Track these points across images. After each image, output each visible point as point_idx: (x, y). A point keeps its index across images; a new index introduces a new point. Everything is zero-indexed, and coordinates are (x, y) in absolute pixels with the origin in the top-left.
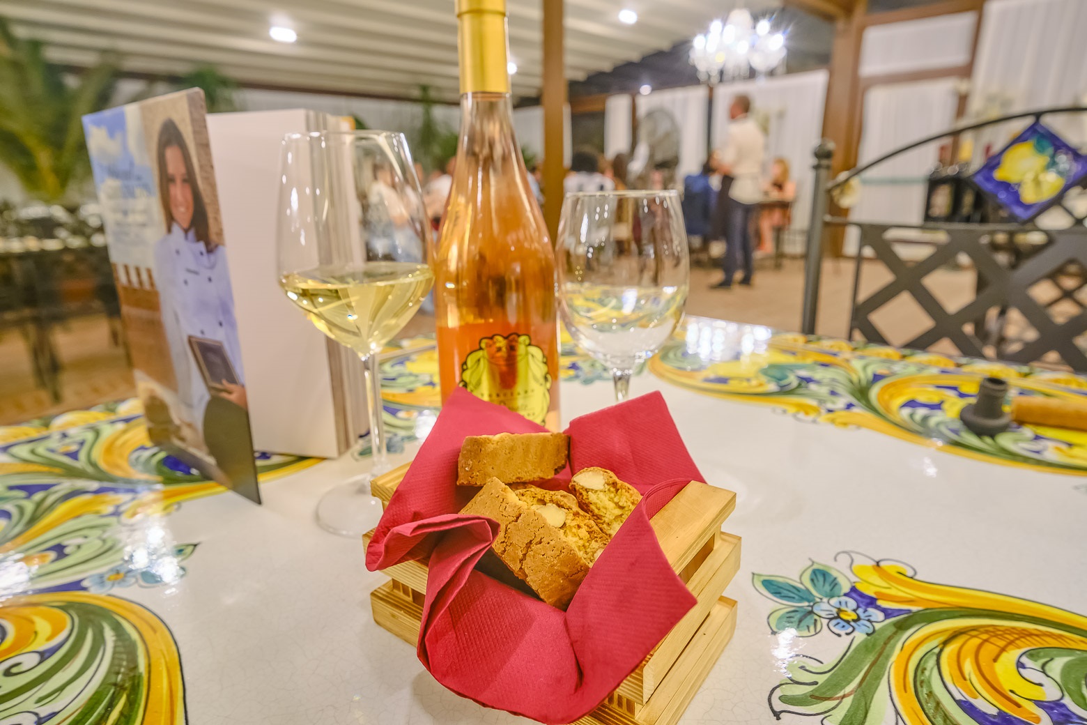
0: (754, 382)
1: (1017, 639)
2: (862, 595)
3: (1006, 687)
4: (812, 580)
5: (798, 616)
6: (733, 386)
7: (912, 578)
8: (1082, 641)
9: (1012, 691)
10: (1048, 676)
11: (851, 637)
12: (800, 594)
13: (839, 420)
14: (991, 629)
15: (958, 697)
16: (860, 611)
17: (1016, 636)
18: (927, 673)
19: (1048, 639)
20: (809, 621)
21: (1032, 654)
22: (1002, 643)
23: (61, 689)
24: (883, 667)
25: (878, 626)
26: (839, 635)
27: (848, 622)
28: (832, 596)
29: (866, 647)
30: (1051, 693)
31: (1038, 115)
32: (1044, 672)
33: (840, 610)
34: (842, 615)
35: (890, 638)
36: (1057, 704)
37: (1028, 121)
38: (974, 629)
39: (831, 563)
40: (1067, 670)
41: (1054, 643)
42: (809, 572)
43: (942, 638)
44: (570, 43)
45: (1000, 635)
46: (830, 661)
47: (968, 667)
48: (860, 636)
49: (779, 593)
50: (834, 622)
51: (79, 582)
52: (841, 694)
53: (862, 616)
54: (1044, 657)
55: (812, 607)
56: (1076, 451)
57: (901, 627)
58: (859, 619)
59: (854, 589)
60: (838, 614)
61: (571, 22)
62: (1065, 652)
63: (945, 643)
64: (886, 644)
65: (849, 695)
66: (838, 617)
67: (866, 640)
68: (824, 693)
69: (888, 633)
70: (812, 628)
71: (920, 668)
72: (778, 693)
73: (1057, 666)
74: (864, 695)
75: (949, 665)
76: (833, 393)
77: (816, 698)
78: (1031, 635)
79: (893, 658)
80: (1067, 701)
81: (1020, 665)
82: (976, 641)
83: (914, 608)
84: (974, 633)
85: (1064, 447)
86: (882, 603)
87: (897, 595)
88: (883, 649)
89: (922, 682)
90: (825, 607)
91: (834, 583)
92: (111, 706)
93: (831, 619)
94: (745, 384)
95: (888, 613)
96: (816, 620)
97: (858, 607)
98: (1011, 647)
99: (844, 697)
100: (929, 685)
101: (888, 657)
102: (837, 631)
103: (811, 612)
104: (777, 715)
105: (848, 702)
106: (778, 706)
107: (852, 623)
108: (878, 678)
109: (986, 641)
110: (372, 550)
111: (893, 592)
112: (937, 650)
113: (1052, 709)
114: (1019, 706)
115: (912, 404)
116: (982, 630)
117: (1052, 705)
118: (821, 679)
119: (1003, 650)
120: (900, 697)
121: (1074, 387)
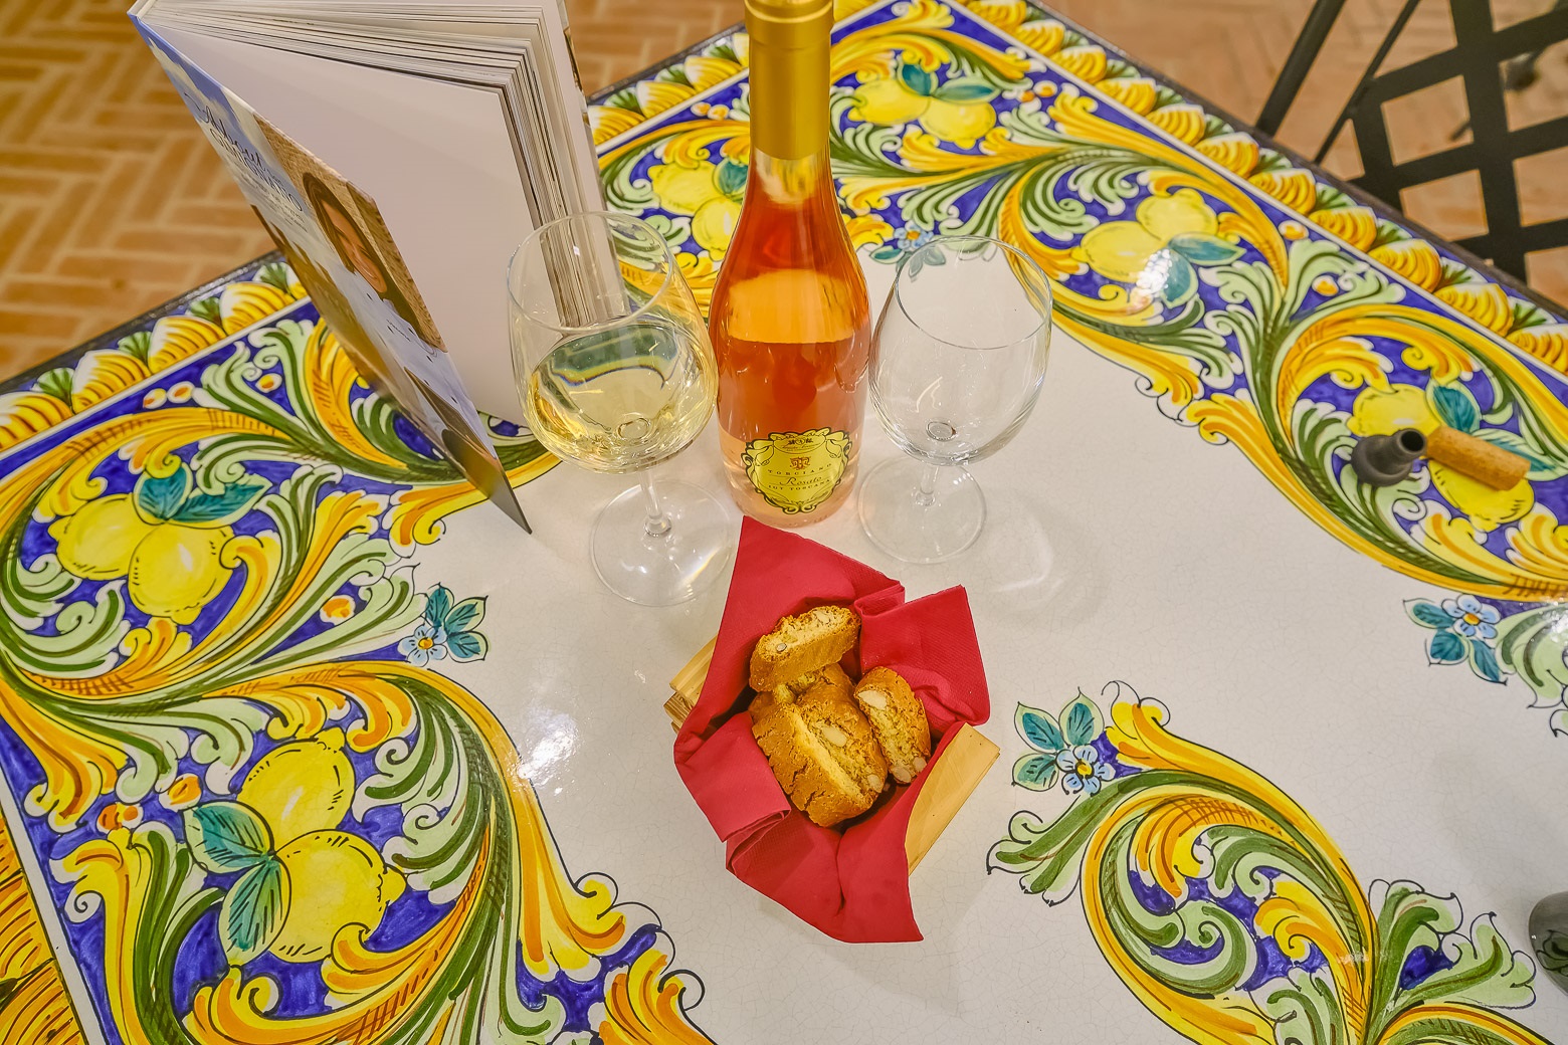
1: (1212, 813)
2: (1108, 746)
3: (1175, 861)
4: (1070, 719)
5: (1041, 765)
7: (1161, 727)
8: (1263, 821)
9: (1176, 867)
10: (1212, 854)
11: (1077, 796)
12: (1052, 737)
13: (1210, 419)
14: (1197, 800)
15: (1133, 869)
16: (1098, 764)
17: (1213, 810)
18: (1121, 841)
19: (1237, 816)
20: (1048, 773)
21: (1212, 832)
22: (1197, 817)
23: (440, 783)
24: (1088, 833)
25: (1104, 786)
26: (1067, 793)
27: (1081, 777)
28: (1080, 744)
29: (1085, 809)
30: (1202, 872)
32: (1212, 851)
33: (1080, 762)
34: (1079, 770)
35: (1108, 801)
36: (1203, 881)
38: (1183, 798)
39: (1096, 698)
40: (1231, 849)
41: (1239, 820)
42: (1072, 706)
43: (1151, 806)
45: (1201, 808)
46: (1048, 820)
47: (1157, 838)
48: (1084, 795)
49: (1034, 734)
50: (1070, 776)
51: (396, 644)
52: (1044, 856)
53: (1096, 771)
54: (1222, 835)
55: (1058, 754)
56: (1454, 528)
57: (1123, 789)
58: (1092, 775)
59: (1103, 736)
60: (1076, 767)
62: (1241, 830)
63: (1151, 812)
64: (1102, 807)
65: (1050, 857)
66: (1075, 770)
67: (1088, 801)
68: (1033, 853)
69: (1110, 795)
70: (1048, 782)
71: (1117, 836)
72: (997, 849)
73: (1226, 845)
74: (1062, 860)
75: (1142, 837)
76: (1231, 345)
77: (1025, 857)
78: (1227, 808)
79: (1100, 824)
80: (1211, 881)
81: (1198, 841)
82: (1178, 812)
83: (1145, 768)
84: (1180, 803)
85: (1446, 517)
86: (1121, 759)
87: (1139, 747)
88: (1098, 812)
89: (1112, 850)
90: (1067, 759)
91: (1089, 728)
92: (486, 807)
93: (1068, 772)
95: (1120, 770)
96: (1055, 772)
97: (1098, 760)
98: (1203, 821)
99: (1046, 858)
100: (1116, 855)
101: (1095, 824)
102: (1067, 788)
103: (1054, 762)
104: (989, 869)
105: (1047, 863)
106: (994, 861)
107: (1084, 780)
108: (1080, 843)
109: (1186, 812)
110: (678, 749)
111: (1136, 744)
112: (1139, 819)
113: (1196, 885)
114: (1172, 880)
115: (1321, 389)
116: (1189, 800)
117: (1197, 882)
118: (1035, 838)
119: (1194, 824)
120: (1089, 863)
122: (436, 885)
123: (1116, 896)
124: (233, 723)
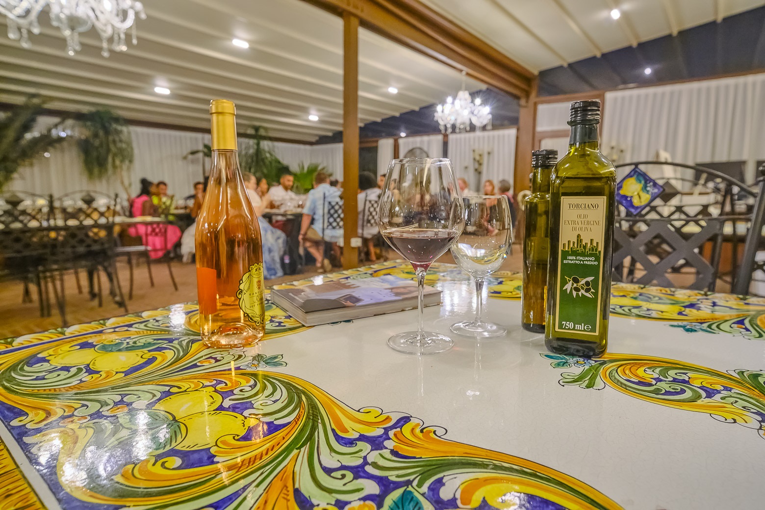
0: (514, 293)
3: (641, 376)
5: (562, 363)
6: (503, 294)
8: (666, 364)
9: (643, 377)
10: (654, 373)
11: (584, 368)
12: (561, 358)
14: (634, 363)
15: (625, 379)
17: (643, 364)
18: (613, 374)
19: (655, 365)
20: (567, 364)
21: (648, 368)
22: (639, 366)
23: (272, 394)
24: (597, 374)
25: (593, 365)
26: (579, 367)
27: (581, 364)
28: (573, 358)
29: (590, 369)
30: (656, 376)
31: (636, 165)
33: (577, 361)
35: (598, 367)
36: (658, 378)
37: (633, 167)
38: (628, 363)
40: (660, 371)
41: (657, 365)
44: (360, 105)
45: (638, 364)
46: (578, 373)
47: (627, 372)
48: (587, 367)
49: (552, 358)
51: (239, 367)
52: (584, 380)
54: (653, 368)
56: (664, 314)
57: (602, 364)
58: (585, 363)
61: (361, 93)
62: (659, 367)
63: (618, 367)
65: (586, 380)
66: (577, 363)
68: (578, 380)
70: (568, 366)
71: (610, 373)
72: (561, 381)
73: (658, 370)
74: (592, 380)
75: (621, 372)
77: (575, 381)
78: (648, 364)
79: (600, 372)
80: (661, 377)
81: (645, 371)
82: (630, 366)
83: (606, 360)
85: (660, 313)
86: (593, 359)
88: (597, 369)
89: (612, 376)
90: (571, 361)
93: (575, 364)
94: (510, 294)
95: (596, 361)
96: (569, 364)
97: (584, 360)
98: (642, 367)
100: (614, 376)
101: (598, 372)
103: (567, 362)
104: (563, 386)
105: (587, 382)
106: (563, 384)
107: (583, 364)
108: (596, 376)
109: (633, 366)
112: (616, 369)
113: (656, 379)
114: (645, 379)
116: (631, 363)
118: (576, 377)
119: (639, 368)
120: (605, 379)
121: (664, 292)
122: (276, 419)
123: (625, 385)
124: (149, 391)
